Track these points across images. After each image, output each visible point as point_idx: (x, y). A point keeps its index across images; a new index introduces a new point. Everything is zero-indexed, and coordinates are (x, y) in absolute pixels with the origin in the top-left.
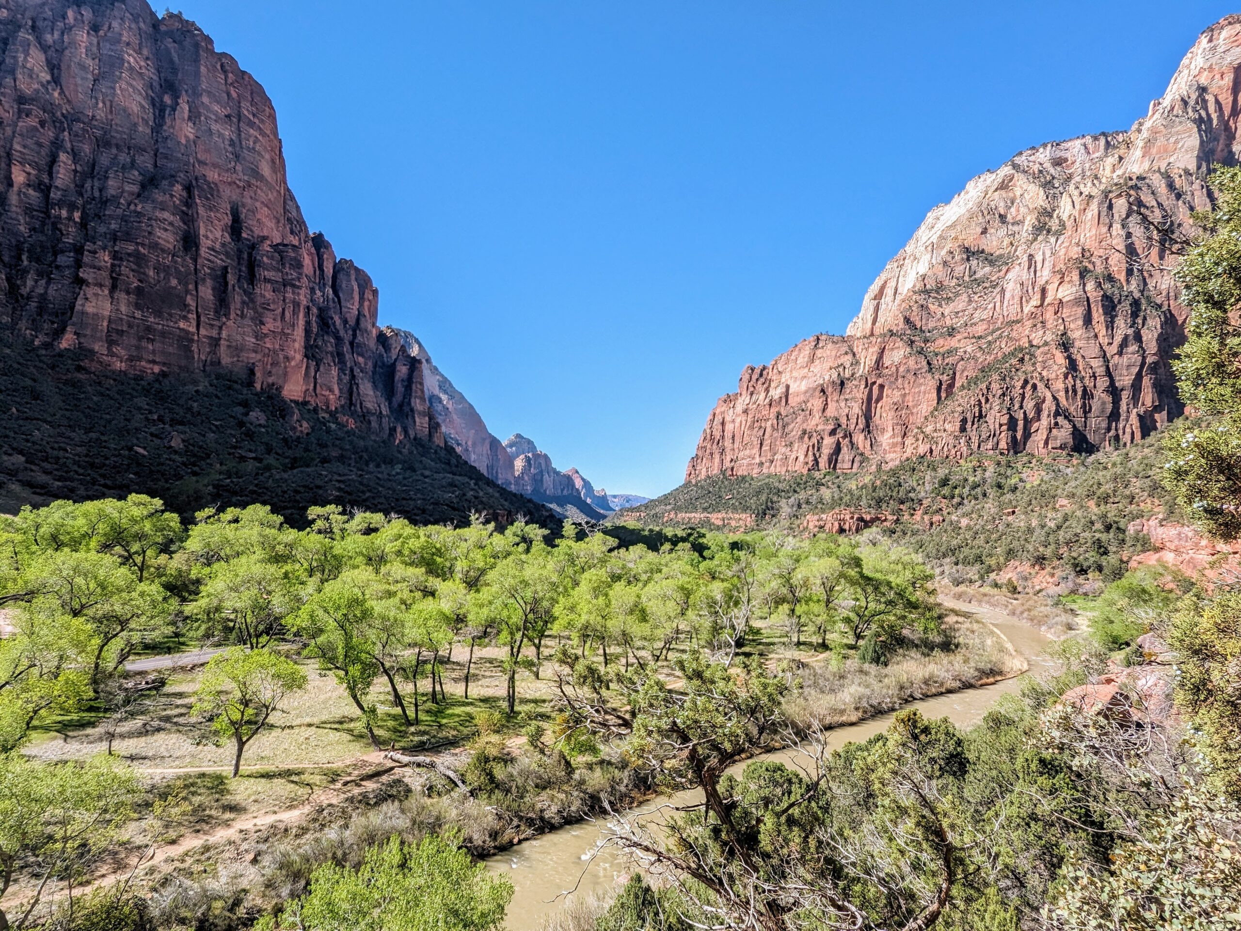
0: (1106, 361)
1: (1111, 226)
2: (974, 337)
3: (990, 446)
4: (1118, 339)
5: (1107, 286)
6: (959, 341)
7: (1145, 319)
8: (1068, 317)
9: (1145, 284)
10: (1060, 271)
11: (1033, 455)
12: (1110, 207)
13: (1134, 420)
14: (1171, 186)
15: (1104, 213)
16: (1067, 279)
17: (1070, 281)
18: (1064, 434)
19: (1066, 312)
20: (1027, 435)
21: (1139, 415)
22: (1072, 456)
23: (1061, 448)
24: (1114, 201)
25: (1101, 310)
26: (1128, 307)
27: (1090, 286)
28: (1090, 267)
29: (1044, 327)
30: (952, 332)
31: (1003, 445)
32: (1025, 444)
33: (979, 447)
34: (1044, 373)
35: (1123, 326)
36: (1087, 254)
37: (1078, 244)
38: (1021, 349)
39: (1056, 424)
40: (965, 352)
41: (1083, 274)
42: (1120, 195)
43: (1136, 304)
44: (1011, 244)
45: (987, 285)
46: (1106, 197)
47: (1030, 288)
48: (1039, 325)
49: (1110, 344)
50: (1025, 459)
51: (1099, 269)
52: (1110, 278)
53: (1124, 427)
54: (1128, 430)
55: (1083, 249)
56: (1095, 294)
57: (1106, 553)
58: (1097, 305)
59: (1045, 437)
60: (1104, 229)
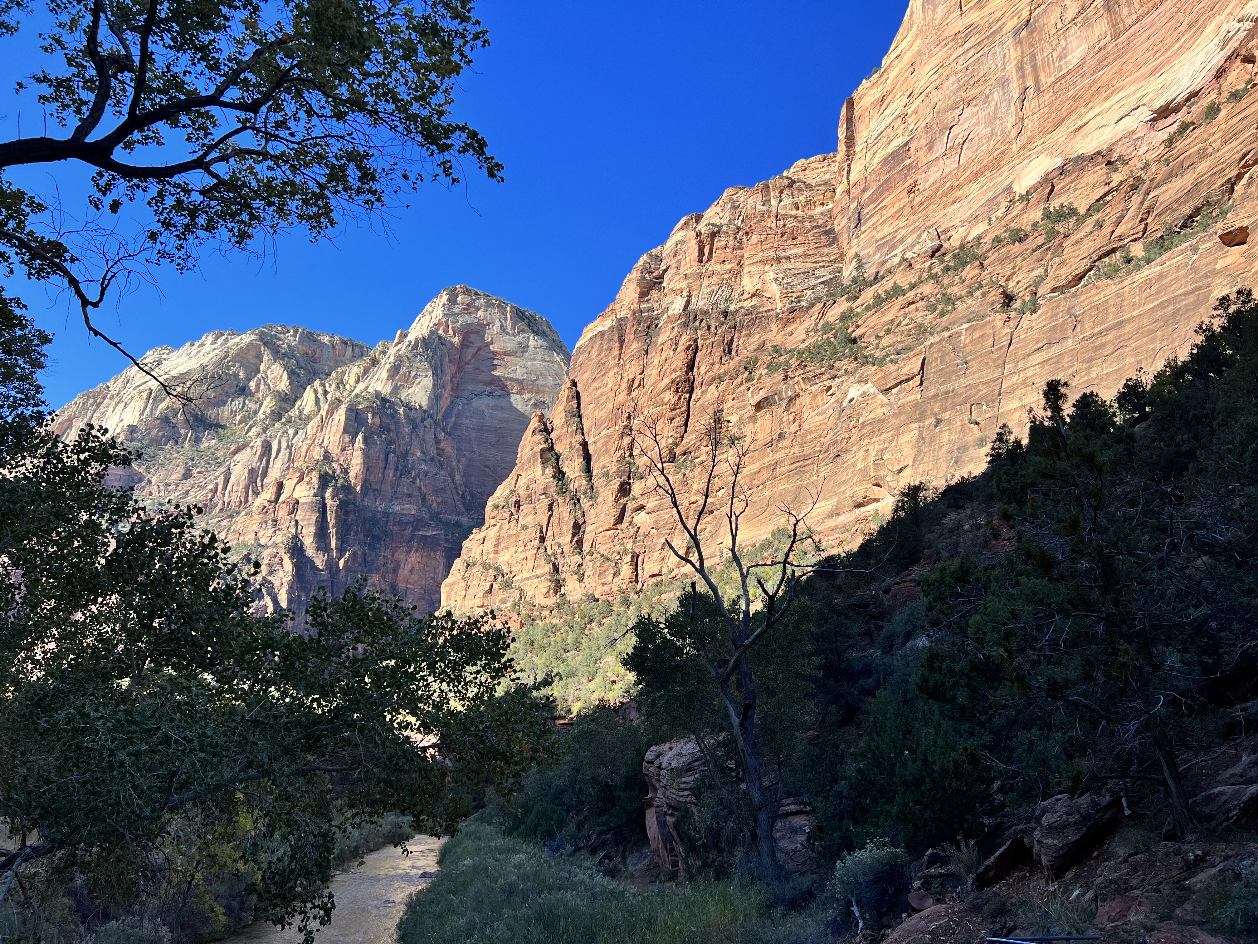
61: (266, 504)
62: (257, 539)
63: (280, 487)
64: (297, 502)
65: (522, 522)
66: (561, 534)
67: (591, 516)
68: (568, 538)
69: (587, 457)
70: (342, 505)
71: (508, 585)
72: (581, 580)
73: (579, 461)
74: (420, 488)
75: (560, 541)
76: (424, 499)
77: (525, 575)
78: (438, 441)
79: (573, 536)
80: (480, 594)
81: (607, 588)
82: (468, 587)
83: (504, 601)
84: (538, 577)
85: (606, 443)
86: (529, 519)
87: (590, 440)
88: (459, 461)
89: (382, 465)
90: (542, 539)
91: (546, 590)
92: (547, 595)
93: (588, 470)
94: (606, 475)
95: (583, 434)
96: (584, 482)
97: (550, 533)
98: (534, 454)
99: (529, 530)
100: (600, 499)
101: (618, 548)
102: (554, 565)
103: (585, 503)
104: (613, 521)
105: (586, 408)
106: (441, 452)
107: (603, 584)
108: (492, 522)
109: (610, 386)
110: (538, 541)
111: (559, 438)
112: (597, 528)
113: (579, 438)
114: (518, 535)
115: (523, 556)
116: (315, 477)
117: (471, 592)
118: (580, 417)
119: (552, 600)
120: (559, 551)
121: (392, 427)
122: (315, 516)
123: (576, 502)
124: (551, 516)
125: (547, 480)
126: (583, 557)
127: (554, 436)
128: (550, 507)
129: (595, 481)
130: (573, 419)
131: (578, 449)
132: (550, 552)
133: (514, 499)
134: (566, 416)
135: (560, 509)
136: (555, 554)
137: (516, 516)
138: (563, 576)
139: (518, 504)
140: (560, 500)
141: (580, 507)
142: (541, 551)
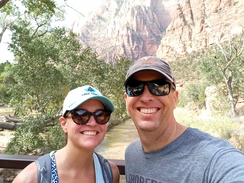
0: (132, 51)
2: (100, 42)
4: (134, 46)
6: (97, 42)
8: (124, 39)
9: (140, 34)
10: (122, 27)
12: (134, 12)
14: (145, 10)
15: (132, 14)
16: (124, 29)
17: (125, 30)
19: (124, 38)
25: (131, 38)
27: (129, 32)
29: (119, 41)
30: (95, 39)
34: (119, 53)
35: (135, 43)
37: (126, 20)
38: (113, 46)
40: (98, 45)
41: (128, 28)
42: (135, 10)
44: (109, 17)
45: (104, 27)
46: (133, 9)
48: (118, 40)
51: (131, 28)
52: (133, 30)
55: (127, 22)
56: (130, 34)
60: (132, 18)
61: (116, 36)
62: (115, 44)
63: (119, 31)
64: (123, 35)
65: (175, 34)
66: (186, 36)
67: (193, 31)
69: (192, 15)
70: (132, 35)
71: (172, 50)
72: (191, 47)
73: (190, 15)
74: (150, 28)
75: (185, 38)
76: (151, 31)
77: (177, 47)
78: (153, 15)
79: (189, 36)
80: (166, 53)
82: (163, 52)
83: (172, 54)
84: (180, 47)
86: (177, 33)
87: (193, 9)
88: (158, 20)
89: (140, 23)
90: (181, 38)
92: (182, 52)
93: (192, 18)
94: (197, 18)
95: (191, 8)
96: (191, 21)
97: (183, 36)
98: (178, 16)
99: (177, 36)
100: (195, 26)
101: (201, 38)
102: (184, 44)
103: (192, 27)
104: (200, 31)
105: (191, 0)
106: (154, 18)
107: (197, 48)
108: (168, 35)
110: (180, 38)
111: (184, 10)
112: (195, 33)
113: (190, 9)
114: (174, 37)
115: (176, 42)
116: (126, 28)
117: (163, 53)
118: (190, 3)
119: (184, 53)
120: (185, 40)
121: (142, 13)
122: (127, 38)
123: (189, 27)
124: (183, 31)
125: (181, 22)
126: (192, 41)
127: (183, 10)
128: (182, 29)
129: (194, 21)
130: (188, 4)
131: (189, 12)
132: (183, 41)
133: (173, 28)
134: (186, 3)
135: (185, 29)
136: (184, 41)
137: (174, 33)
138: (186, 47)
139: (174, 29)
140: (185, 27)
141: (191, 28)
142: (181, 41)
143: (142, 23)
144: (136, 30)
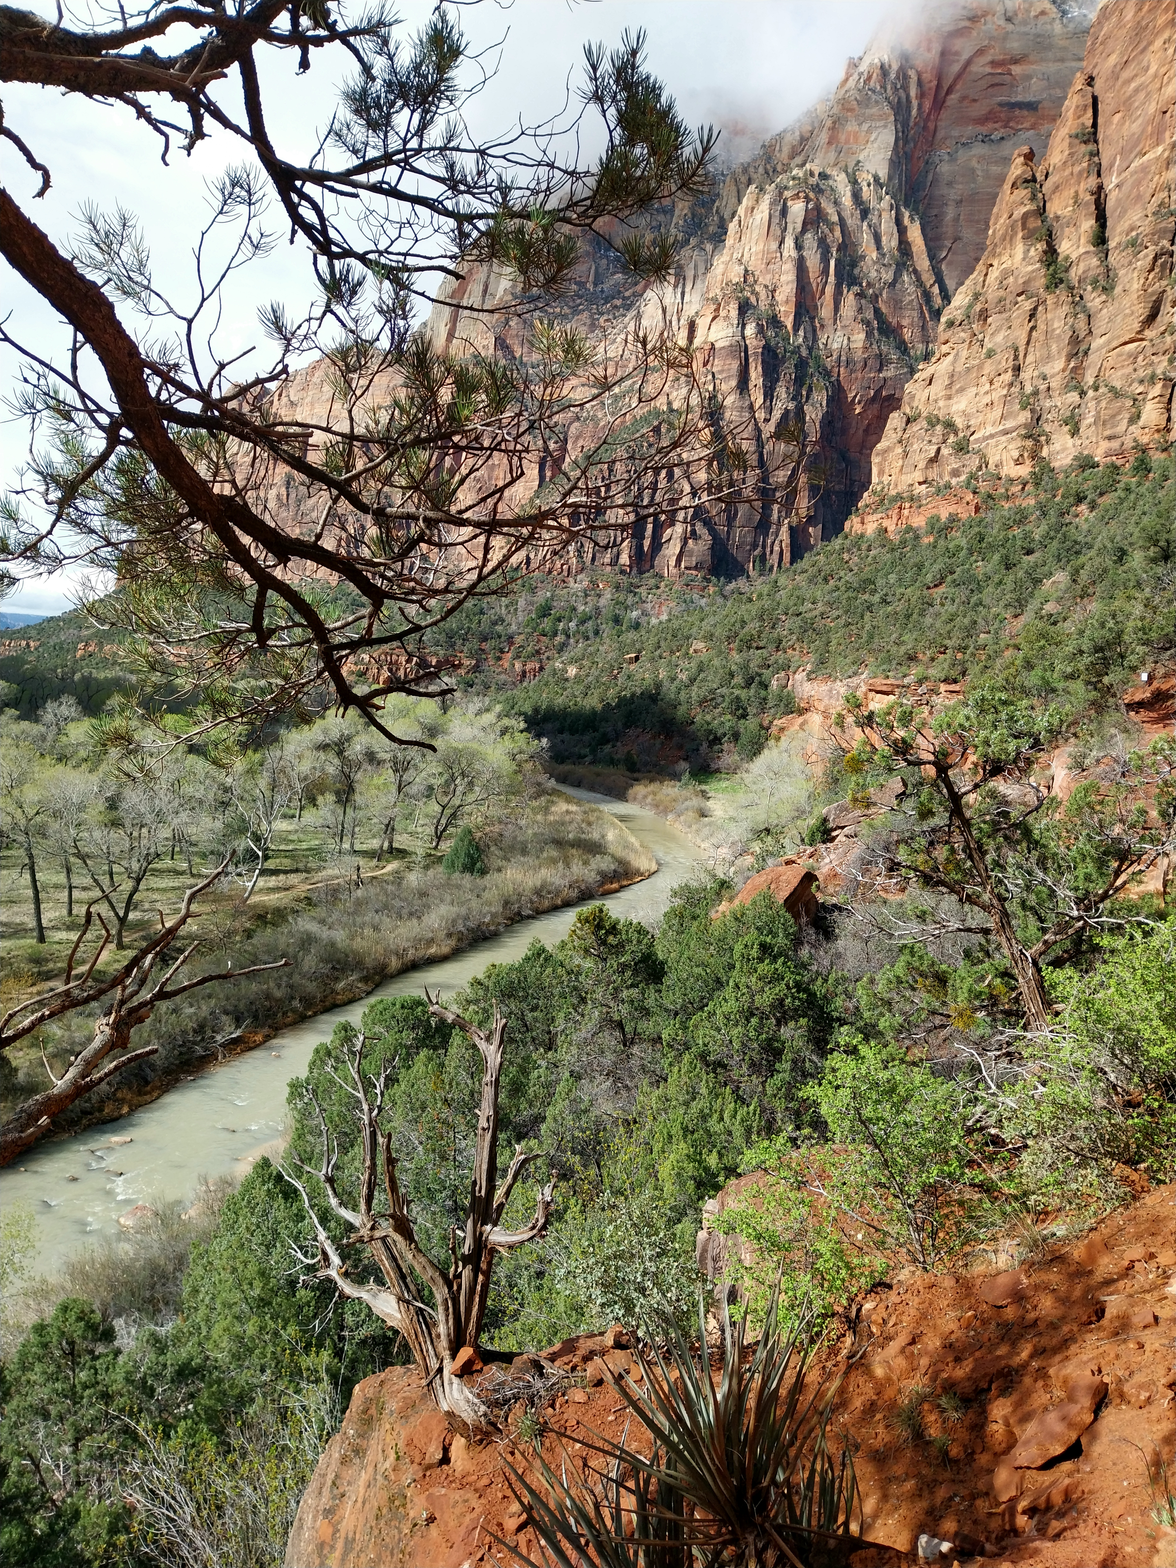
0: (760, 445)
1: (782, 242)
3: (607, 560)
4: (777, 415)
5: (770, 333)
7: (810, 390)
8: (721, 372)
9: (815, 339)
10: (714, 300)
11: (662, 577)
12: (784, 212)
13: (784, 534)
14: (856, 196)
15: (776, 220)
16: (723, 313)
17: (727, 318)
18: (700, 548)
19: (717, 365)
20: (657, 545)
21: (791, 528)
22: (709, 581)
23: (696, 568)
24: (789, 203)
25: (760, 369)
26: (792, 370)
27: (750, 330)
28: (753, 300)
31: (624, 559)
32: (653, 559)
33: (593, 559)
35: (784, 395)
36: (751, 279)
37: (740, 261)
38: (657, 413)
39: (694, 532)
41: (744, 308)
42: (797, 196)
43: (801, 365)
45: (618, 303)
46: (781, 194)
47: (675, 318)
48: (683, 379)
49: (767, 420)
50: (652, 582)
51: (763, 305)
52: (775, 321)
53: (773, 543)
54: (776, 548)
55: (746, 271)
56: (755, 343)
57: (744, 716)
58: (756, 360)
59: (677, 551)
60: (774, 246)
62: (669, 403)
63: (693, 327)
64: (713, 347)
65: (988, 345)
66: (1049, 358)
67: (1100, 324)
68: (1059, 364)
69: (1101, 218)
70: (769, 347)
71: (962, 448)
72: (1075, 432)
73: (1088, 224)
74: (877, 309)
75: (1047, 370)
76: (882, 323)
77: (990, 430)
78: (902, 230)
79: (1069, 360)
80: (922, 465)
81: (1115, 444)
82: (906, 454)
83: (955, 473)
84: (1006, 432)
85: (1138, 183)
86: (999, 338)
87: (1111, 182)
88: (934, 259)
89: (821, 279)
90: (1017, 369)
91: (1016, 454)
92: (1018, 462)
93: (1100, 240)
94: (1133, 243)
95: (1099, 175)
96: (1095, 262)
97: (1030, 358)
98: (1013, 227)
99: (997, 357)
100: (1118, 290)
101: (1141, 373)
102: (1032, 411)
103: (1094, 300)
104: (1137, 326)
105: (1108, 122)
106: (904, 247)
107: (1110, 438)
108: (945, 349)
109: (1152, 71)
110: (1010, 373)
111: (1057, 188)
112: (1109, 342)
113: (1092, 182)
114: (980, 367)
115: (987, 399)
116: (733, 308)
117: (910, 461)
118: (1096, 142)
119: (1024, 471)
120: (1043, 387)
121: (835, 217)
122: (735, 365)
123: (1078, 302)
124: (1033, 328)
125: (1030, 268)
126: (1083, 394)
127: (1048, 186)
128: (1032, 316)
129: (1113, 259)
130: (1083, 148)
131: (1087, 204)
132: (1029, 389)
133: (978, 307)
134: (1071, 146)
135: (1049, 316)
136: (1036, 393)
137: (980, 337)
138: (1047, 428)
139: (984, 315)
140: (1050, 300)
141: (1085, 309)
142: (1015, 390)
143: (832, 279)
144: (791, 318)
